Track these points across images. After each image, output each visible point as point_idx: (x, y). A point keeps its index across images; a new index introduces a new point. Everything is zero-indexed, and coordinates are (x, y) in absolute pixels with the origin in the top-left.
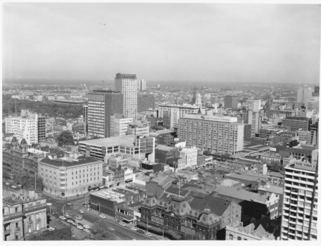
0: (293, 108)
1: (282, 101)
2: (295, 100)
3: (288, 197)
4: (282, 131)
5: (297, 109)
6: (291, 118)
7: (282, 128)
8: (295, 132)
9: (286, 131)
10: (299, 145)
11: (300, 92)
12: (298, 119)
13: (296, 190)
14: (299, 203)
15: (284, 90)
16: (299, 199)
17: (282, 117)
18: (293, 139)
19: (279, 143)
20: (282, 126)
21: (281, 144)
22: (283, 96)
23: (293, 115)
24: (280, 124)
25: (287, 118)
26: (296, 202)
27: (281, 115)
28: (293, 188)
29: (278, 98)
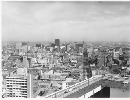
0: (14, 51)
1: (10, 49)
2: (15, 48)
3: (8, 90)
4: (10, 61)
5: (16, 52)
6: (13, 55)
7: (10, 60)
8: (15, 61)
9: (11, 61)
10: (16, 66)
11: (17, 45)
12: (16, 56)
13: (11, 86)
14: (13, 91)
15: (11, 44)
16: (13, 90)
17: (10, 55)
18: (14, 64)
19: (8, 66)
20: (10, 59)
21: (9, 67)
22: (11, 46)
23: (14, 54)
24: (9, 58)
25: (12, 56)
26: (11, 91)
27: (9, 54)
28: (10, 86)
29: (8, 47)
